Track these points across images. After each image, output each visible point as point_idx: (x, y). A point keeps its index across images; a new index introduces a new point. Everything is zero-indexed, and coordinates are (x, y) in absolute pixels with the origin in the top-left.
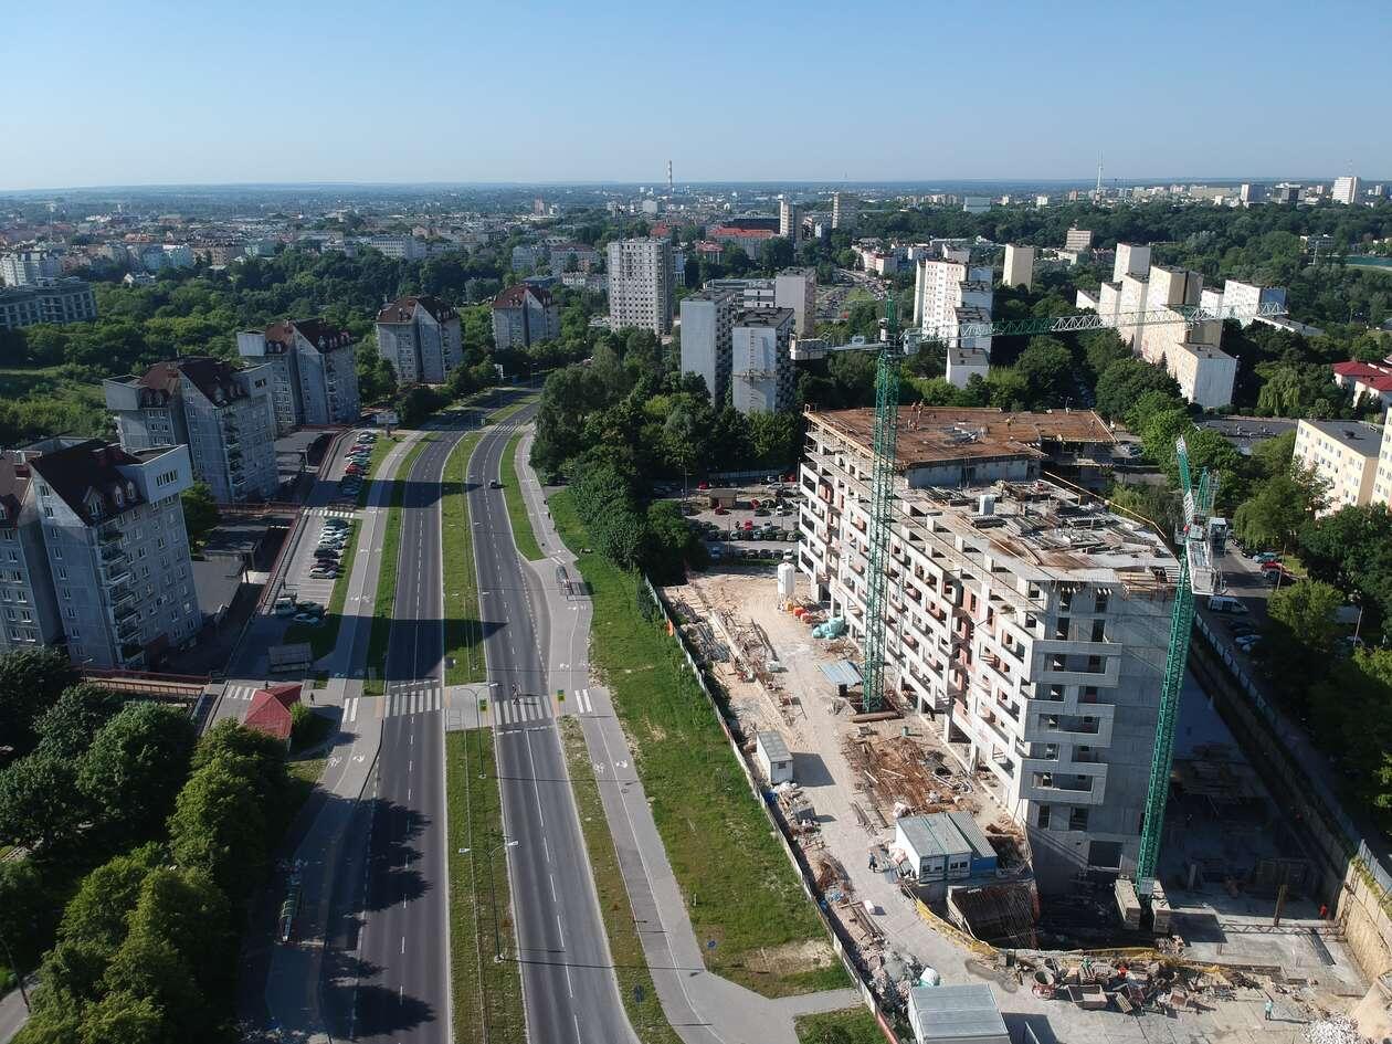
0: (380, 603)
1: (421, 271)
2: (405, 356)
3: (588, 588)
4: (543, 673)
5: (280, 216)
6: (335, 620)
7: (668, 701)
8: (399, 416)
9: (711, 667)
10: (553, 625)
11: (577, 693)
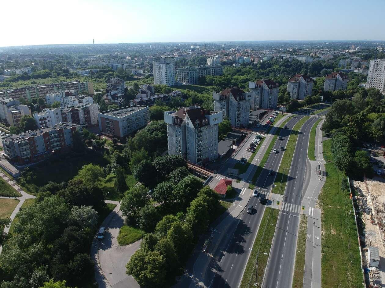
0: (262, 162)
1: (309, 66)
2: (295, 91)
3: (326, 174)
4: (302, 198)
5: (275, 49)
6: (249, 164)
7: (341, 222)
8: (286, 108)
9: (362, 214)
10: (310, 183)
11: (310, 208)
